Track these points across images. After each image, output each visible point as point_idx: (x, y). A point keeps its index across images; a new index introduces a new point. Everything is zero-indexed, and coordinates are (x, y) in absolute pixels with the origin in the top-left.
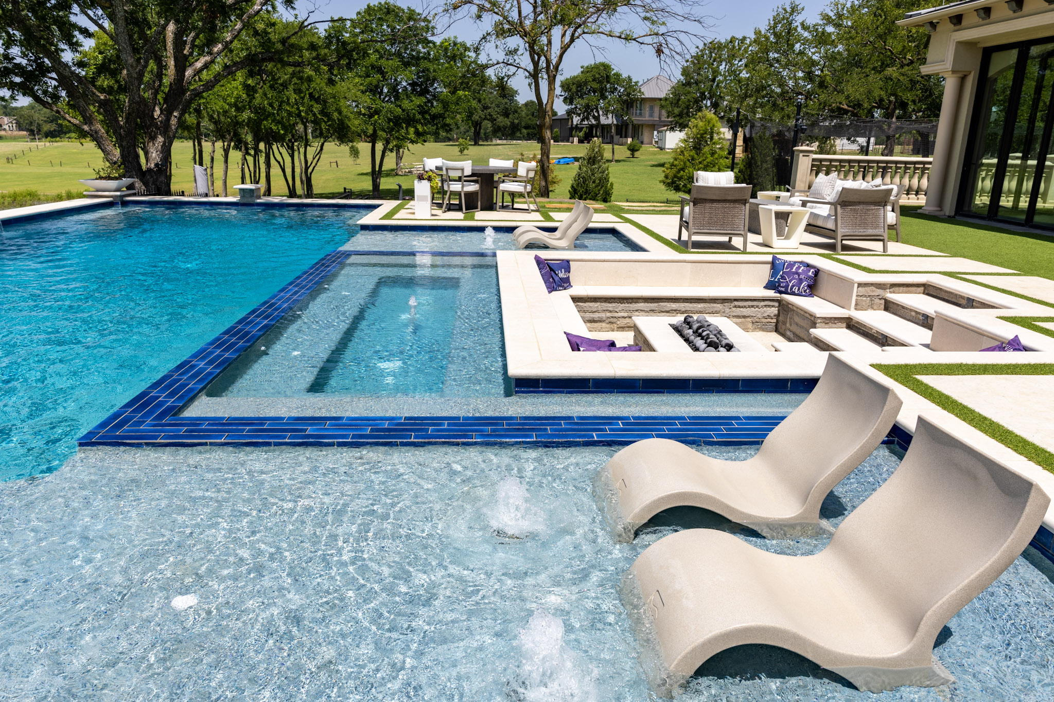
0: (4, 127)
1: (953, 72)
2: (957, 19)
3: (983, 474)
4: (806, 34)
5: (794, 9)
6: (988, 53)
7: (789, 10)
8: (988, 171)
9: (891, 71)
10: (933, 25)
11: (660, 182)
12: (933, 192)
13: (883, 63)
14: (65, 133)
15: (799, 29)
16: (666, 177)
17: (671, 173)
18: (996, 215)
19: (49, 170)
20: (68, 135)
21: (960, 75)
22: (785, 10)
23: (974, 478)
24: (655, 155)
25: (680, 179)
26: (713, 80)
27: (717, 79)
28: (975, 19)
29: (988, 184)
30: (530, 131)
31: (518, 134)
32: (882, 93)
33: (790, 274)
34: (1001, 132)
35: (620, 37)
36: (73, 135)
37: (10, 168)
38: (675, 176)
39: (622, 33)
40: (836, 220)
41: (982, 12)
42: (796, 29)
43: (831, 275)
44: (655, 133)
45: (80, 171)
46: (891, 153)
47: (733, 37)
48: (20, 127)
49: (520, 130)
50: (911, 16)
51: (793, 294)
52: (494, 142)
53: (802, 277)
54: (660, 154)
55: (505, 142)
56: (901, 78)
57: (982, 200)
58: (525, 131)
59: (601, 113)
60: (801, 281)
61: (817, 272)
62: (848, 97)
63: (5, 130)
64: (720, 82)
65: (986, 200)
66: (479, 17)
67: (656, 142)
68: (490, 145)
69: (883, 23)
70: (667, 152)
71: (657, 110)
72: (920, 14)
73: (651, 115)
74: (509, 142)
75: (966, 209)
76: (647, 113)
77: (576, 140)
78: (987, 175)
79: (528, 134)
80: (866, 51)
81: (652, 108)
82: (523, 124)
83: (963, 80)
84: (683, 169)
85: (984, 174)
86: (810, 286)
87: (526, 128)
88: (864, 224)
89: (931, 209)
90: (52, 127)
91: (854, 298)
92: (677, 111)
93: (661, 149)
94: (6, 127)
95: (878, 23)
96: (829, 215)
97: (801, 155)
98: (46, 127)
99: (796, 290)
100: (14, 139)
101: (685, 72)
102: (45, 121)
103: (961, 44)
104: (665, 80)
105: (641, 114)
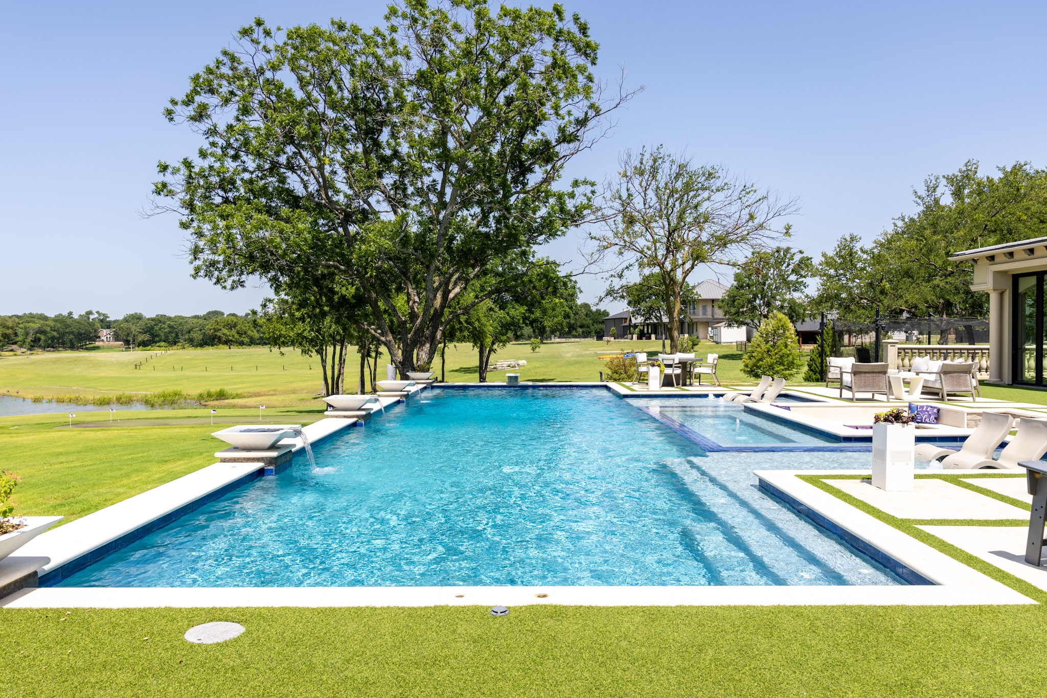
0: (102, 338)
1: (994, 290)
2: (992, 258)
3: (1041, 425)
4: (865, 256)
5: (853, 239)
6: (1016, 278)
7: (849, 239)
8: (1031, 354)
9: (937, 281)
10: (975, 261)
11: (741, 370)
12: (994, 368)
13: (930, 274)
14: (156, 342)
15: (859, 253)
16: (746, 366)
17: (750, 363)
18: (1042, 381)
19: (173, 374)
20: (158, 344)
21: (1000, 292)
22: (845, 239)
23: (1039, 427)
24: (712, 348)
25: (759, 367)
26: (764, 284)
27: (767, 283)
28: (1004, 259)
29: (1033, 363)
30: (584, 329)
31: (574, 333)
32: (933, 297)
33: (922, 411)
34: (1035, 325)
35: (728, 264)
36: (163, 344)
37: (138, 373)
38: (755, 365)
39: (729, 261)
40: (941, 382)
41: (1008, 255)
42: (856, 253)
43: (948, 411)
44: (710, 329)
45: (200, 374)
46: (946, 342)
47: (778, 247)
48: (117, 338)
49: (576, 329)
50: (958, 255)
51: (926, 423)
52: (553, 340)
53: (930, 413)
54: (717, 348)
55: (563, 340)
56: (947, 286)
57: (1030, 374)
58: (580, 330)
59: (662, 313)
60: (930, 415)
61: (939, 410)
62: (906, 302)
63: (103, 341)
64: (770, 285)
65: (1033, 374)
66: (621, 253)
67: (712, 337)
68: (553, 343)
69: (925, 245)
70: (723, 346)
71: (709, 309)
72: (965, 254)
73: (704, 314)
74: (567, 340)
75: (1020, 379)
76: (701, 312)
77: (635, 336)
78: (1030, 357)
79: (583, 332)
80: (915, 266)
81: (704, 308)
82: (578, 324)
83: (1002, 294)
84: (761, 360)
85: (1028, 356)
86: (936, 418)
87: (581, 327)
88: (959, 385)
89: (994, 380)
90: (146, 337)
91: (966, 421)
92: (733, 310)
93: (717, 343)
94: (104, 338)
95: (922, 246)
96: (936, 380)
97: (889, 345)
98: (141, 338)
99: (927, 420)
100: (111, 348)
101: (737, 277)
102: (140, 332)
103: (995, 273)
104: (715, 283)
105: (694, 313)
